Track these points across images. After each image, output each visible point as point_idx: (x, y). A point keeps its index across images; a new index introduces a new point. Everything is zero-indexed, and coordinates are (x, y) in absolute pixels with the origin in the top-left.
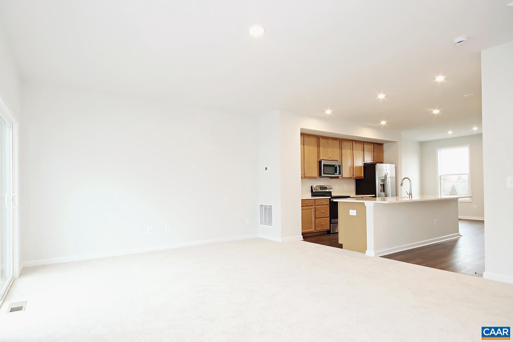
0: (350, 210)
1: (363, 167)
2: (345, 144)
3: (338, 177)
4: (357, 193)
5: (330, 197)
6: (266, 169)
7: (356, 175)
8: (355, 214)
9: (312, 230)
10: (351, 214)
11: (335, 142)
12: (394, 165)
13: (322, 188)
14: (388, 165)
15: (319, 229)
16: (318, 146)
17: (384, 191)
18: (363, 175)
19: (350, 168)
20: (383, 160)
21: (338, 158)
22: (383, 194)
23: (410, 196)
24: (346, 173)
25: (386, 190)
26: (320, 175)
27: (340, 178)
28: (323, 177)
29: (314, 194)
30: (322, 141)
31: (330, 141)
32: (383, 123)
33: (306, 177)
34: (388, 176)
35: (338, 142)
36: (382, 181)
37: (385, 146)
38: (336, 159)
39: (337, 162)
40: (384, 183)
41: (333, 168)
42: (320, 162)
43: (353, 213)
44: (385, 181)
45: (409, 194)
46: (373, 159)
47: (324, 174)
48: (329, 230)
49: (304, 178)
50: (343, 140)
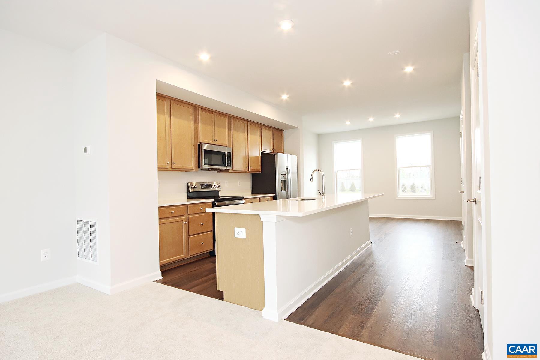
0: (236, 228)
1: (260, 157)
2: (237, 123)
3: (226, 171)
4: (254, 192)
5: (213, 200)
6: (85, 150)
7: (252, 168)
8: (244, 236)
9: (182, 256)
10: (236, 236)
11: (223, 118)
12: (295, 157)
13: (203, 185)
14: (289, 155)
15: (195, 252)
16: (196, 121)
17: (285, 189)
18: (260, 168)
19: (244, 158)
20: (283, 150)
21: (226, 142)
22: (284, 192)
23: (323, 197)
24: (239, 164)
25: (287, 187)
26: (199, 166)
27: (230, 171)
28: (204, 169)
29: (191, 196)
30: (202, 114)
31: (216, 117)
32: (285, 97)
33: (173, 168)
34: (290, 171)
35: (227, 119)
36: (283, 176)
37: (285, 132)
38: (224, 143)
39: (225, 147)
40: (285, 178)
41: (220, 157)
42: (199, 146)
43: (240, 233)
44: (287, 176)
45: (322, 194)
46: (272, 148)
47: (205, 164)
48: (213, 250)
49: (171, 169)
50: (234, 117)
